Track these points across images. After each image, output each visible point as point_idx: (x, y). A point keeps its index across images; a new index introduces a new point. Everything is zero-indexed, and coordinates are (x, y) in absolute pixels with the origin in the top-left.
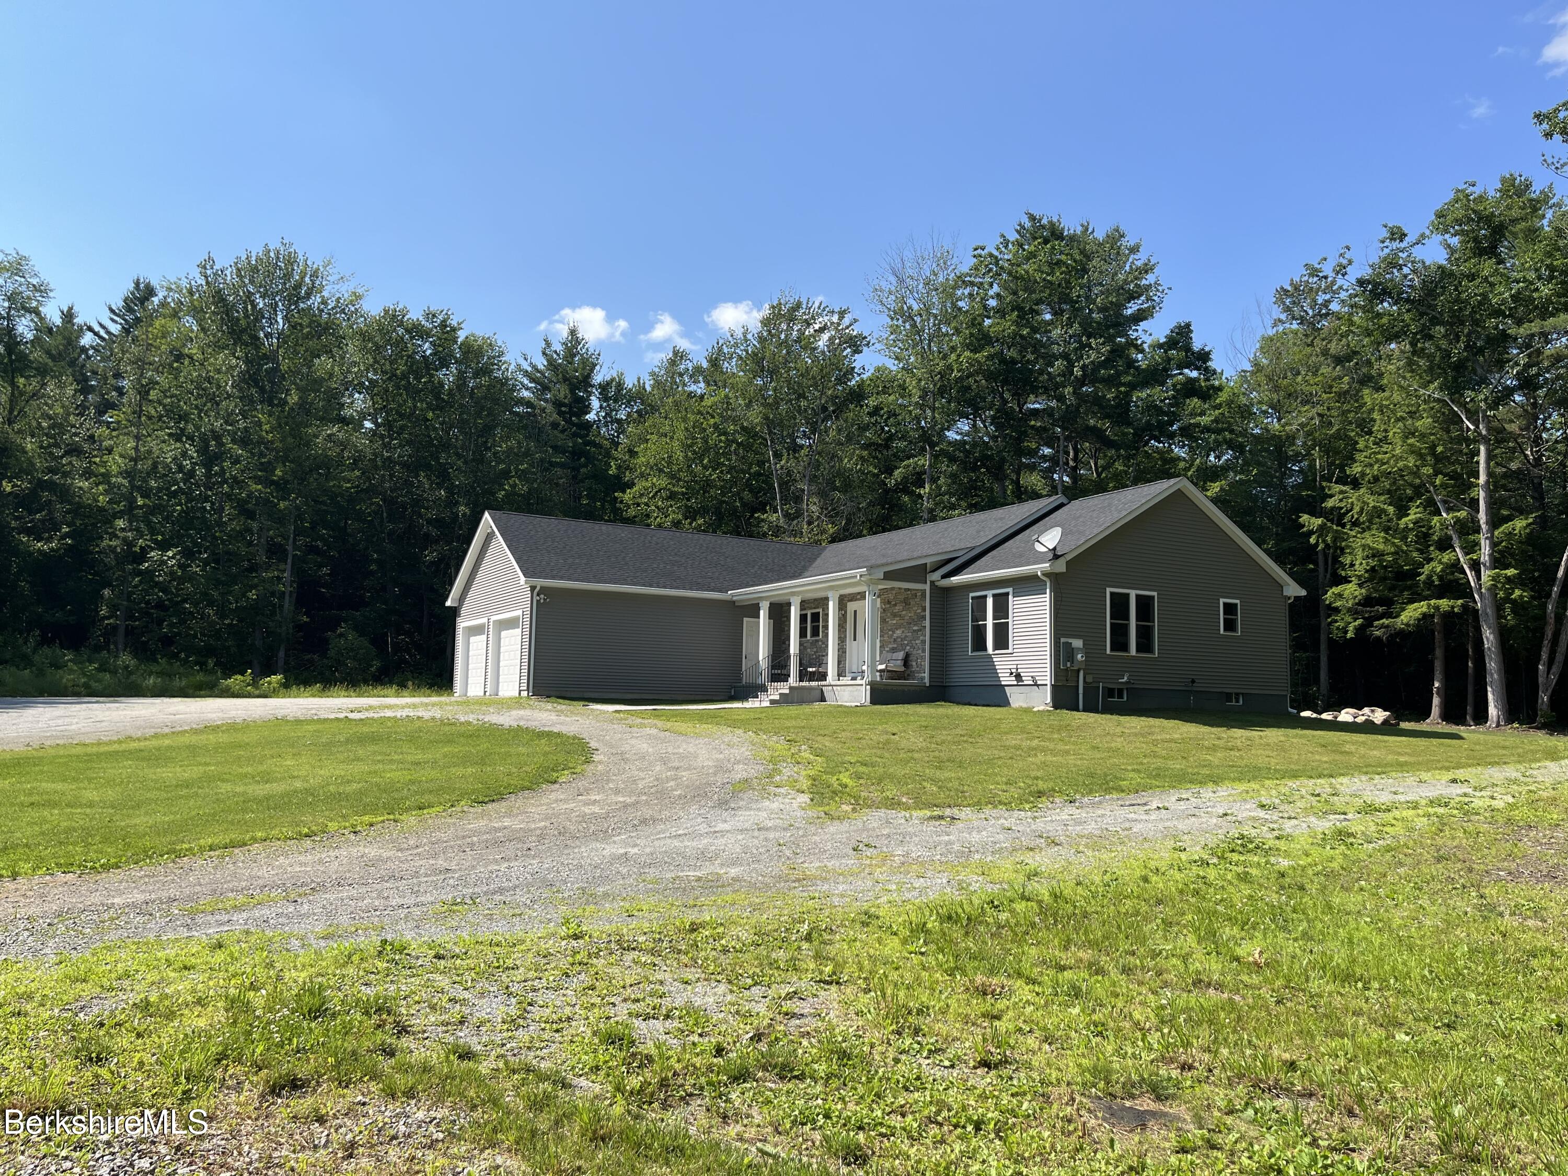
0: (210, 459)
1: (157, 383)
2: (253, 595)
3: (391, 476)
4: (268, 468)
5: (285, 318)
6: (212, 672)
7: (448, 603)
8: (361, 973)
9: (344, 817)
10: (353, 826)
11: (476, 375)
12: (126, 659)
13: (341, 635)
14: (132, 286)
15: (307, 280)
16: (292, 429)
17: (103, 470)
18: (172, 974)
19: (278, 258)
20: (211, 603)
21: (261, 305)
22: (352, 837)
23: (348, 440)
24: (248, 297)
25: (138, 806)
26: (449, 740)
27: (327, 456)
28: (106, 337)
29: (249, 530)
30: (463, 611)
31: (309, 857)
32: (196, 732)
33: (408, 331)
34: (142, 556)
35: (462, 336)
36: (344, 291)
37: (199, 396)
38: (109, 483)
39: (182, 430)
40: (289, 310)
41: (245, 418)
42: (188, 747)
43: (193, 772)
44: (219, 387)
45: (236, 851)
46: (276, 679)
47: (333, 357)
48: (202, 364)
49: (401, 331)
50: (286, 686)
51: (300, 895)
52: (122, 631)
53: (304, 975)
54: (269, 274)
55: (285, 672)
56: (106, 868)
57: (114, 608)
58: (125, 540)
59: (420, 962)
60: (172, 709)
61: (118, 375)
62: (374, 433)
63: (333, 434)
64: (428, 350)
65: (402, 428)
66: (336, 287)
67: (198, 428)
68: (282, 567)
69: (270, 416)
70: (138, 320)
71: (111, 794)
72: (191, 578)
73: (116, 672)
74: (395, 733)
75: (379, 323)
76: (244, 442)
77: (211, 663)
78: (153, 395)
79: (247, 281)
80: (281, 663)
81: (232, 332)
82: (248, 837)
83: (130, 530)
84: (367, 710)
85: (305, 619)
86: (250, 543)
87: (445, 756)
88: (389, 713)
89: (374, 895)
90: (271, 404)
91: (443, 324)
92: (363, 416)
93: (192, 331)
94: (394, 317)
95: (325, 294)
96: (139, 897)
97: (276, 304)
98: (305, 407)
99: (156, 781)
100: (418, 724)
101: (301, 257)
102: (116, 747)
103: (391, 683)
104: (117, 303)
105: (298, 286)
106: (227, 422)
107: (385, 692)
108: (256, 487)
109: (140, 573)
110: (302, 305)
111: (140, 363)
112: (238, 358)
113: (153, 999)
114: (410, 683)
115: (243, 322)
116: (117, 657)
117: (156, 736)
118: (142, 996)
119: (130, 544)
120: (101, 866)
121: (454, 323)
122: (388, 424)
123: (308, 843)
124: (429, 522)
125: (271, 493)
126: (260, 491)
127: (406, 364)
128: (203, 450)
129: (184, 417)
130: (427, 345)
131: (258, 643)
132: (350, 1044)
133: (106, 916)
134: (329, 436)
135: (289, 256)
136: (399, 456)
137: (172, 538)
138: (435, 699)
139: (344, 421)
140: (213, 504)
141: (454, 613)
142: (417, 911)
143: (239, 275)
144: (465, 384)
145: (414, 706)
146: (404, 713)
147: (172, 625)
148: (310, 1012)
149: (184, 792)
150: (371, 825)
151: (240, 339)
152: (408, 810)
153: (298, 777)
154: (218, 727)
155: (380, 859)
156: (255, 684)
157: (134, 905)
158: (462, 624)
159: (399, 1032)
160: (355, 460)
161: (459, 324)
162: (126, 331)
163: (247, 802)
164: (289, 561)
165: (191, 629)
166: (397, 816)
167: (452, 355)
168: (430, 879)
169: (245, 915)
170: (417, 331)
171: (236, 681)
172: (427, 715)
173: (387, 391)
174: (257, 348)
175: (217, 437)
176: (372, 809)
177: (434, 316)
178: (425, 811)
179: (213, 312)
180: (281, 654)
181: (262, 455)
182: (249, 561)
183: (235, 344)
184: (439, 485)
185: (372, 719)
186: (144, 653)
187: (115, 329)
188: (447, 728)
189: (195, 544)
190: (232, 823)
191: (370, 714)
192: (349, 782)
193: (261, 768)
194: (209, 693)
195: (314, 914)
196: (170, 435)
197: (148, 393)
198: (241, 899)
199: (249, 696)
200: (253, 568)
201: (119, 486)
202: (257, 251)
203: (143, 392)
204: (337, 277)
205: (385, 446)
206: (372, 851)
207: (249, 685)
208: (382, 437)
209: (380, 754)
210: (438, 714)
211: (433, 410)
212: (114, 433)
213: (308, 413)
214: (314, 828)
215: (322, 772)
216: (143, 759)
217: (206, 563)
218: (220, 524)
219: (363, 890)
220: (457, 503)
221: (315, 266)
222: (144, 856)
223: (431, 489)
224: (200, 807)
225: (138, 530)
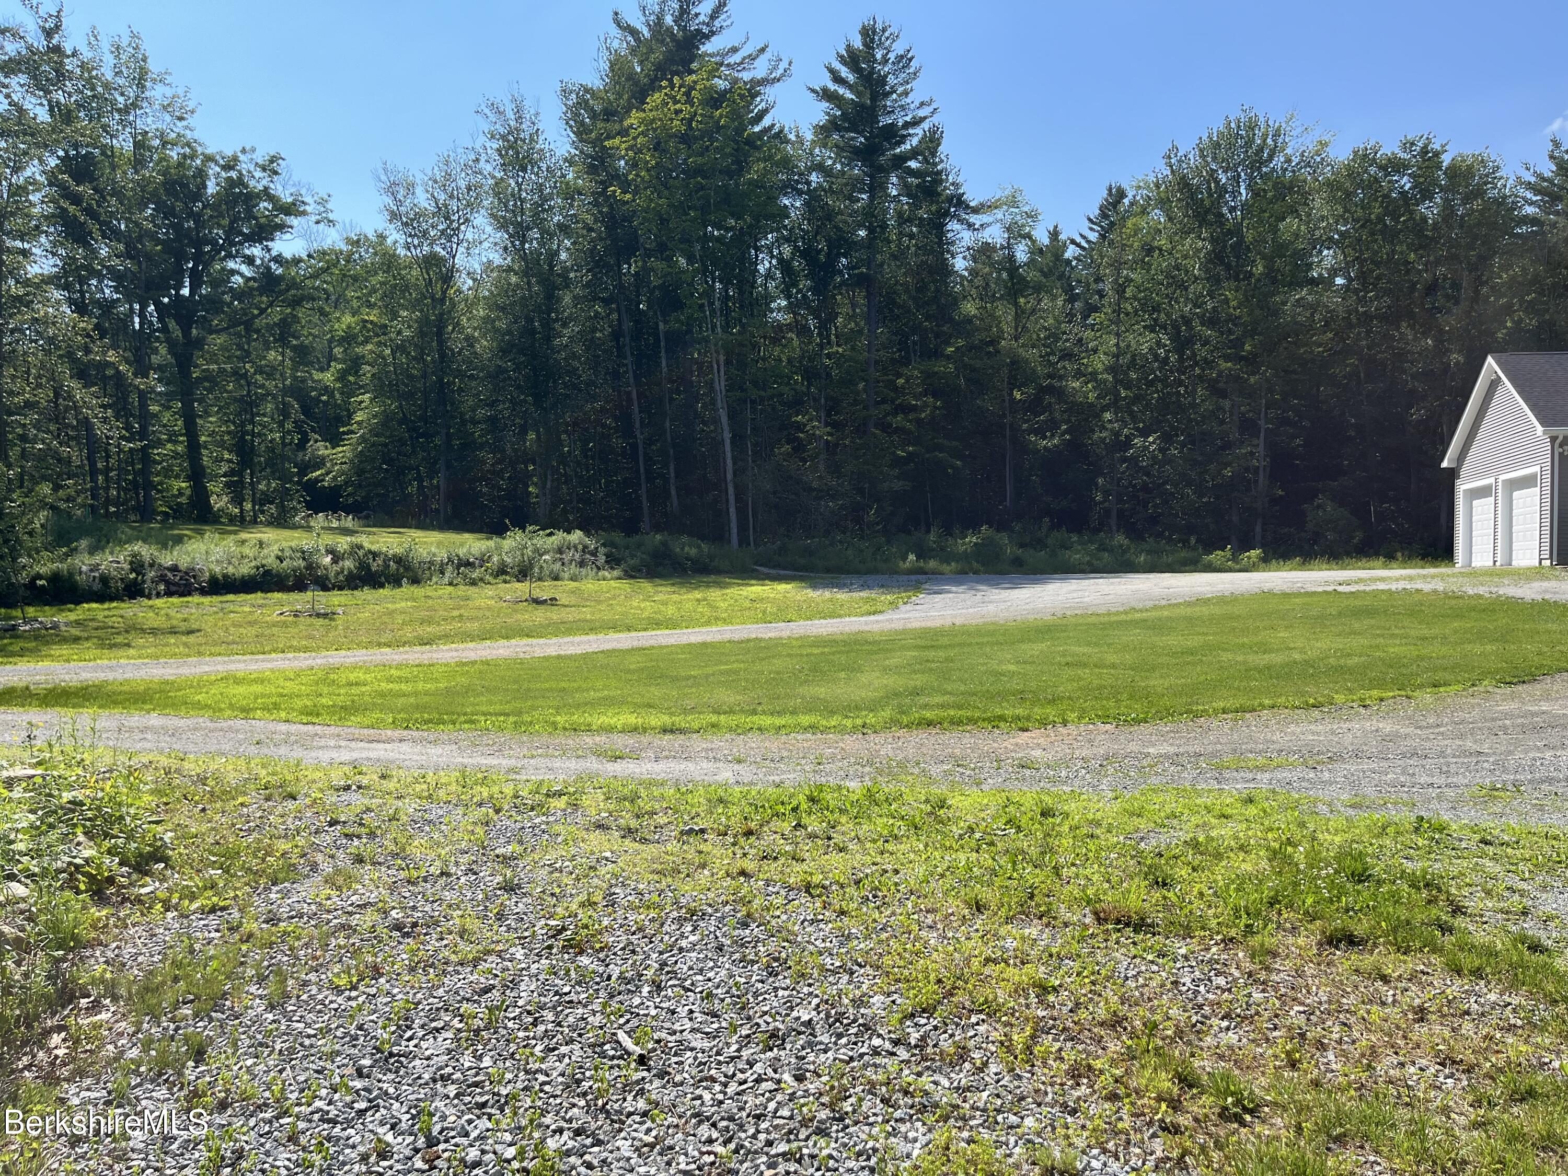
0: (1182, 343)
1: (1132, 280)
2: (1228, 472)
3: (1368, 332)
4: (1237, 344)
5: (1249, 188)
6: (1194, 549)
7: (1445, 464)
8: (1399, 847)
9: (1349, 689)
10: (1361, 700)
11: (1466, 199)
12: (1120, 539)
13: (1319, 506)
14: (1105, 193)
15: (1269, 141)
16: (1259, 301)
17: (1090, 370)
18: (1212, 820)
19: (1239, 127)
20: (1189, 484)
21: (1224, 181)
22: (1362, 710)
23: (1318, 303)
24: (1212, 176)
25: (1153, 669)
26: (1458, 614)
27: (1296, 323)
28: (1086, 246)
29: (1222, 409)
30: (1462, 473)
31: (1321, 727)
32: (1189, 604)
33: (1382, 168)
34: (1128, 444)
35: (1446, 160)
36: (1308, 144)
37: (1169, 285)
38: (1096, 380)
39: (1155, 320)
40: (1251, 178)
41: (1212, 298)
42: (1185, 618)
43: (1194, 641)
44: (1187, 272)
45: (1248, 715)
46: (1255, 553)
47: (1299, 216)
48: (1170, 254)
49: (1373, 170)
50: (1265, 560)
51: (1318, 763)
52: (1114, 513)
53: (1337, 839)
54: (1231, 146)
55: (1263, 546)
56: (1137, 721)
57: (1106, 493)
58: (1112, 430)
59: (1464, 845)
60: (1165, 584)
61: (1098, 280)
62: (1347, 288)
63: (1302, 298)
64: (1406, 183)
65: (1379, 278)
66: (1300, 140)
67: (1168, 315)
68: (1255, 442)
69: (1237, 291)
70: (1112, 224)
71: (1129, 658)
72: (1170, 461)
73: (1112, 550)
74: (1392, 606)
75: (1348, 167)
76: (1211, 322)
77: (1193, 540)
78: (1129, 293)
79: (1209, 159)
80: (1258, 537)
81: (1197, 215)
82: (1256, 704)
83: (1117, 421)
84: (1356, 583)
85: (1280, 492)
86: (1222, 422)
87: (1456, 632)
88: (1382, 586)
89: (1398, 770)
90: (1237, 279)
91: (1424, 151)
92: (1334, 272)
93: (1160, 223)
94: (1364, 158)
95: (1289, 151)
96: (1172, 750)
97: (1239, 176)
98: (1271, 275)
99: (1163, 648)
100: (1417, 597)
101: (1262, 119)
102: (1123, 617)
103: (1377, 554)
104: (1095, 212)
105: (1261, 150)
106: (1196, 306)
107: (1371, 564)
108: (1225, 365)
109: (1125, 459)
110: (1264, 169)
111: (1117, 265)
112: (1204, 240)
113: (1201, 839)
114: (1399, 554)
115: (1207, 203)
116: (1112, 538)
117: (1155, 608)
118: (1192, 835)
119: (1117, 434)
120: (1133, 719)
121: (1437, 146)
122: (1362, 276)
123: (1316, 713)
124: (1414, 377)
125: (1241, 369)
126: (1230, 369)
127: (1381, 206)
128: (1176, 337)
129: (1156, 309)
130: (1405, 178)
131: (1235, 519)
132: (1403, 914)
133: (1145, 763)
134: (1298, 300)
135: (1250, 122)
136: (1376, 310)
137: (1151, 424)
138: (1432, 571)
139: (1313, 282)
140: (1186, 387)
141: (1453, 474)
142: (1450, 793)
143: (1203, 156)
144: (1453, 212)
145: (1411, 579)
146: (1401, 585)
147: (1156, 506)
148: (1352, 874)
149: (1190, 658)
150: (1382, 700)
151: (1204, 220)
152: (1421, 686)
153: (1294, 648)
154: (1209, 599)
155: (1397, 735)
156: (1234, 558)
157: (1167, 756)
158: (1462, 487)
159: (1454, 911)
160: (1326, 322)
161: (1443, 146)
162: (1103, 237)
163: (1248, 672)
164: (1262, 435)
165: (1173, 509)
166: (1410, 693)
167: (1435, 182)
168: (1461, 760)
169: (1267, 775)
170: (1395, 166)
171: (1217, 557)
172: (1427, 587)
173: (1359, 240)
174: (1222, 224)
175: (1187, 321)
176: (1380, 683)
177: (1412, 144)
178: (1441, 689)
179: (1179, 200)
180: (1258, 529)
181: (1230, 332)
182: (1222, 439)
183: (1200, 227)
184: (1425, 334)
185: (1364, 592)
186: (1135, 534)
187: (1093, 237)
188: (1454, 602)
189: (1172, 427)
190: (1238, 689)
191: (1361, 587)
192: (1349, 655)
193: (1256, 640)
194: (1193, 568)
195: (1337, 783)
196: (1144, 327)
197: (1124, 292)
198: (1261, 761)
199: (1230, 570)
200: (1227, 446)
201: (1105, 381)
202: (1218, 126)
203: (1120, 290)
204: (1299, 130)
205: (1359, 300)
206: (1387, 727)
207: (1229, 560)
208: (1356, 292)
209: (1378, 628)
210: (1440, 587)
211: (1415, 251)
212: (1098, 334)
213: (1274, 281)
214: (1320, 699)
215: (1319, 645)
216: (1149, 628)
217: (1183, 445)
218: (1193, 405)
219: (1385, 764)
220: (1448, 350)
221: (1277, 125)
222: (1166, 714)
223: (1415, 339)
224: (1206, 674)
225: (1122, 420)
